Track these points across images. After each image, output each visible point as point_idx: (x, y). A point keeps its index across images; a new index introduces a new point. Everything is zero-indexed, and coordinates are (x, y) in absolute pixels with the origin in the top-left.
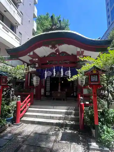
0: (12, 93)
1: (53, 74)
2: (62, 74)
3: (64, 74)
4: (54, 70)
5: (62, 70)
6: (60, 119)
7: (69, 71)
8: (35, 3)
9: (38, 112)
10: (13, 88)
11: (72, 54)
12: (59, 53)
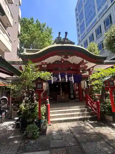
0: (35, 98)
1: (58, 79)
2: (67, 80)
3: (68, 80)
4: (60, 76)
5: (66, 76)
6: (79, 115)
7: (73, 77)
8: (20, 5)
9: (58, 113)
10: (35, 93)
11: (74, 63)
12: (64, 61)
